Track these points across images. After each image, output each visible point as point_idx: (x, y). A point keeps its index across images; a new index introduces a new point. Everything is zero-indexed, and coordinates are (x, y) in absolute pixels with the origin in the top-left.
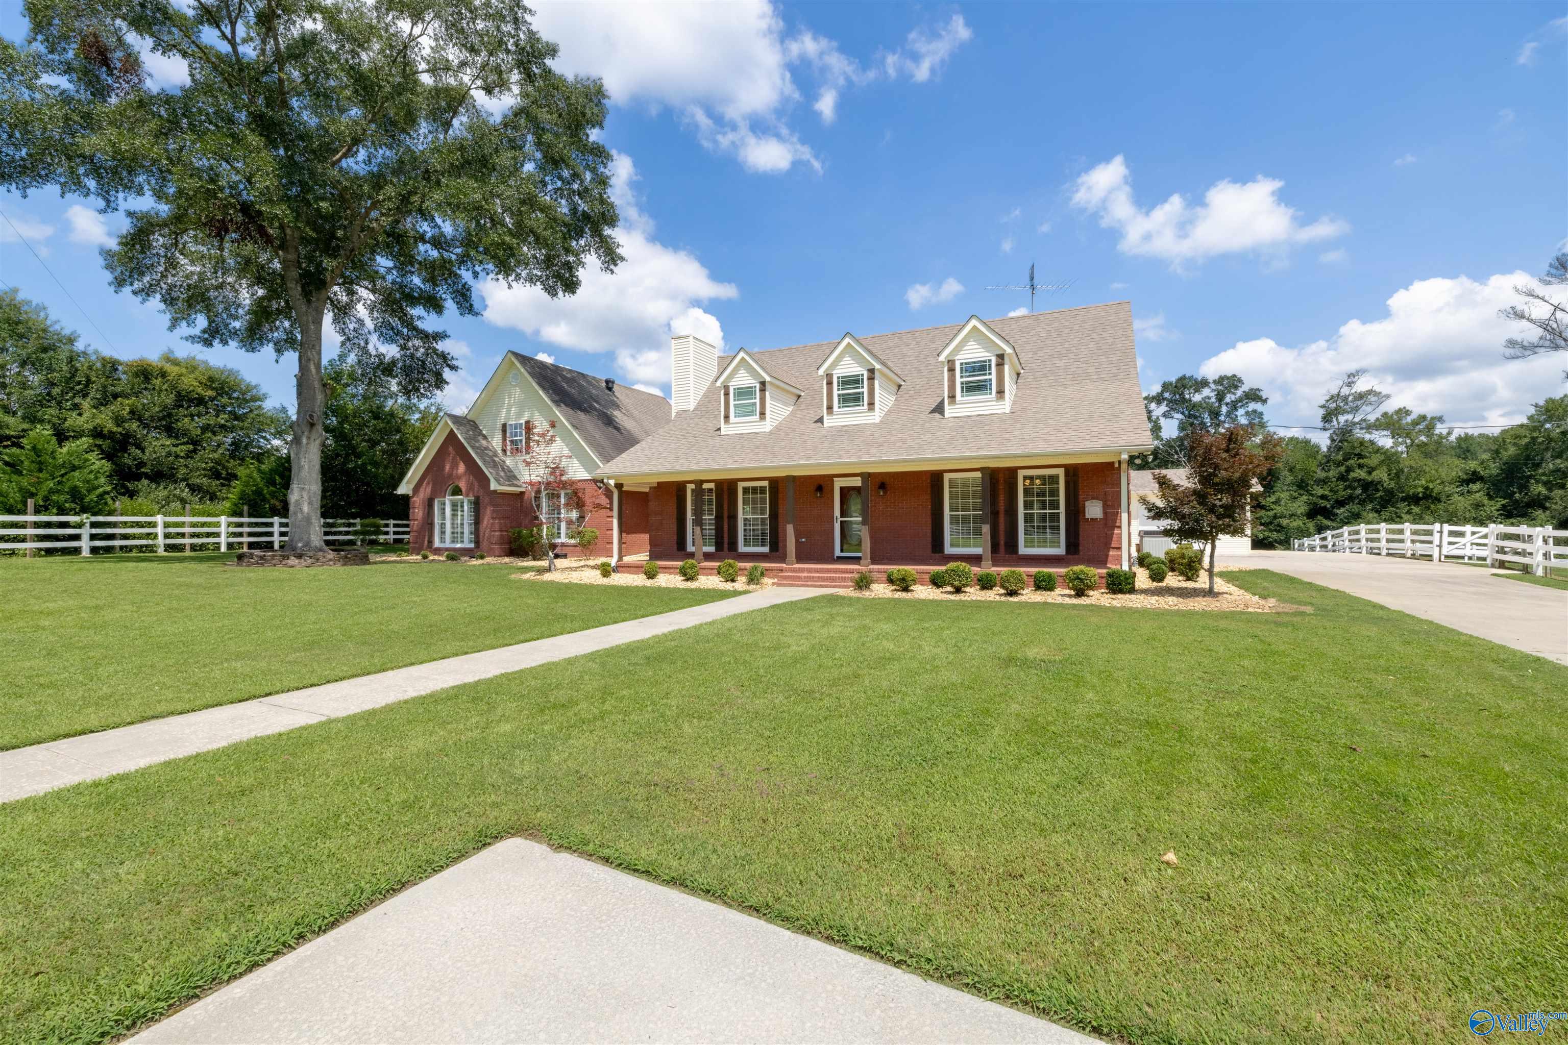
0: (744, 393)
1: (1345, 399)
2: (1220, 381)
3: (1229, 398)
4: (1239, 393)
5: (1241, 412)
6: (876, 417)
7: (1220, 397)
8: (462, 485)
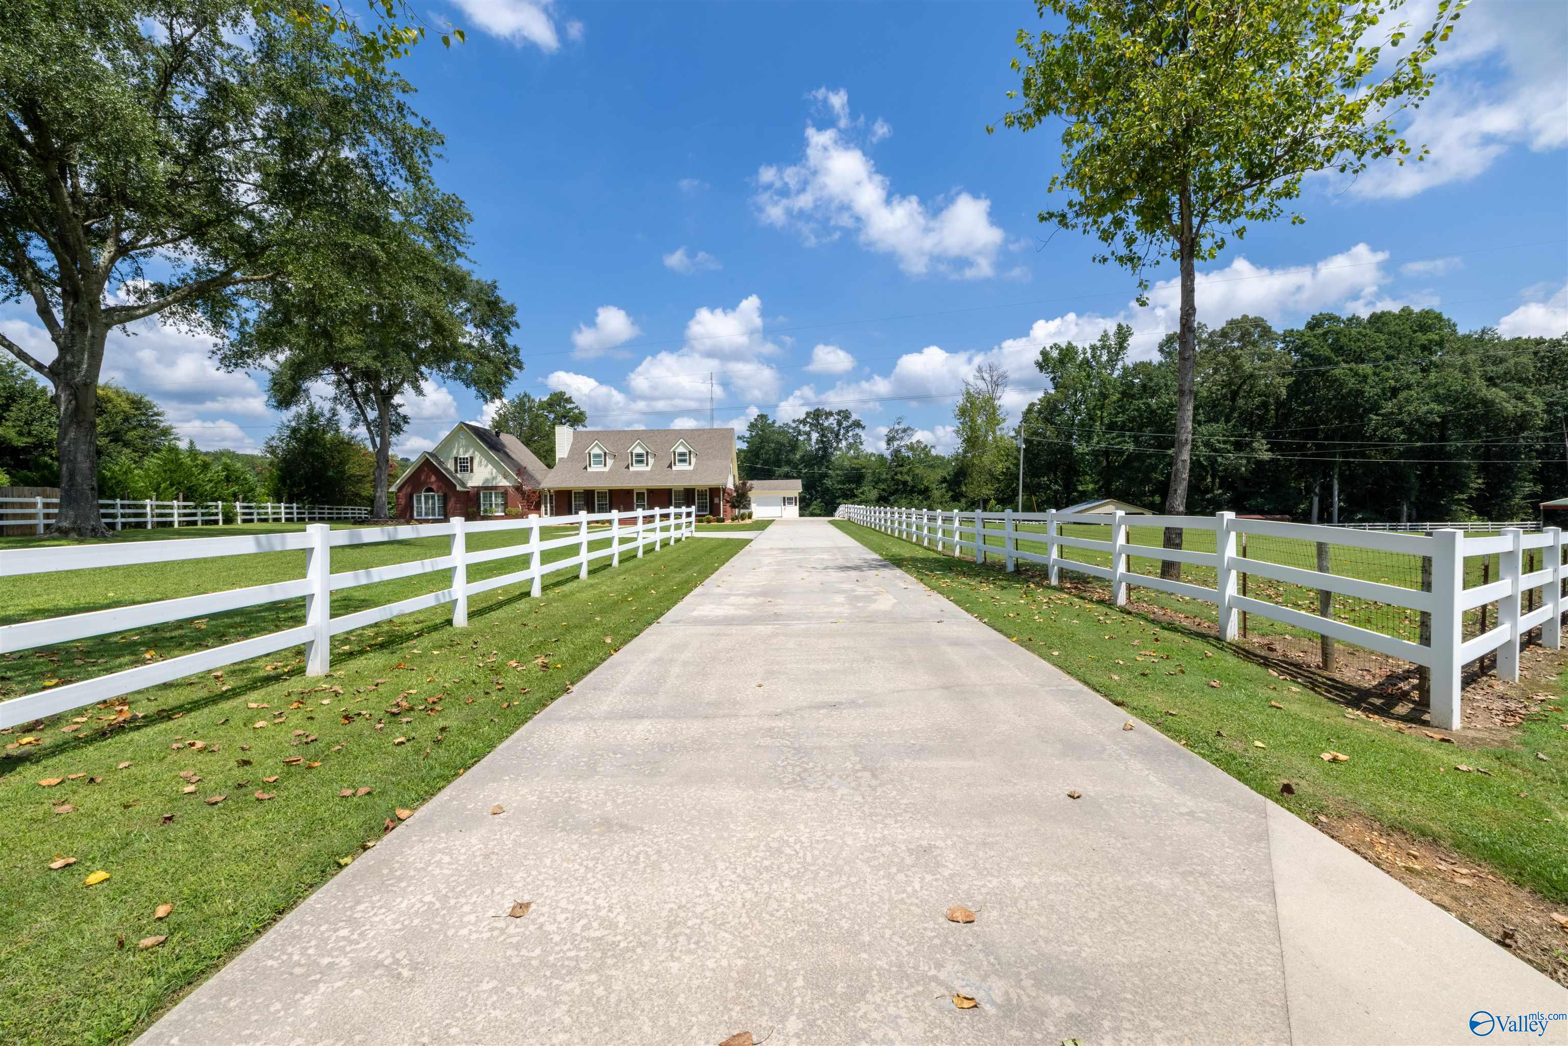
0: (596, 456)
1: (897, 431)
2: (839, 413)
3: (845, 424)
4: (850, 421)
5: (850, 434)
6: (649, 468)
7: (839, 423)
8: (434, 487)
